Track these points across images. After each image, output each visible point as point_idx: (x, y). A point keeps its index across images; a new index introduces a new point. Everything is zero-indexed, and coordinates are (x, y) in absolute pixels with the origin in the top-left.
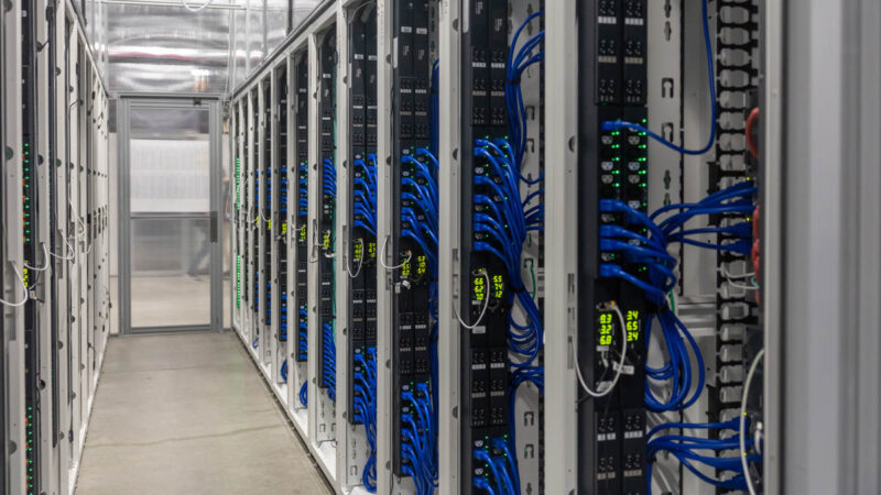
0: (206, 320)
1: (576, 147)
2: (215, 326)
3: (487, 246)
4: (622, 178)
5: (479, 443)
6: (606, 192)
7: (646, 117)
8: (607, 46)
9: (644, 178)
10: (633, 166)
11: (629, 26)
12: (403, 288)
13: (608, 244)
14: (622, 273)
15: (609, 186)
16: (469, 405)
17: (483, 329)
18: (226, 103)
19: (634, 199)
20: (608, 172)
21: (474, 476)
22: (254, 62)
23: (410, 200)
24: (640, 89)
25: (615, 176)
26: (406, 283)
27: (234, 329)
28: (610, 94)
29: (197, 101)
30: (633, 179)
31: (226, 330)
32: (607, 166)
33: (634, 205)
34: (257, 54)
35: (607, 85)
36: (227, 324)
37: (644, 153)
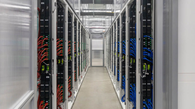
0: (102, 65)
1: (140, 40)
2: (103, 66)
3: (132, 55)
4: (147, 44)
5: (131, 84)
6: (144, 46)
7: (151, 35)
8: (144, 24)
9: (150, 44)
10: (149, 42)
11: (148, 21)
12: (123, 61)
13: (144, 54)
14: (146, 59)
15: (145, 45)
16: (129, 78)
17: (131, 67)
18: (105, 34)
19: (149, 47)
20: (145, 43)
21: (130, 89)
22: (108, 28)
23: (124, 48)
24: (150, 30)
25: (146, 44)
26: (123, 60)
27: (106, 67)
28: (145, 31)
29: (101, 34)
30: (149, 44)
31: (105, 67)
32: (144, 42)
33: (149, 48)
34: (108, 27)
35: (144, 30)
36: (105, 66)
37: (151, 40)
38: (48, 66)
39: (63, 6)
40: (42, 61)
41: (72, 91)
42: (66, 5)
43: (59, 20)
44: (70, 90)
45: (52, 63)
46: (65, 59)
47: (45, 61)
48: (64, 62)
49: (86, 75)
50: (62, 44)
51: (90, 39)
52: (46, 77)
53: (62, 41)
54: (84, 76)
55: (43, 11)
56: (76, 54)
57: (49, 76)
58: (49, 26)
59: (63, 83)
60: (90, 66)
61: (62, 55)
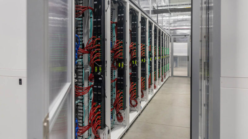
38: (100, 67)
39: (124, 4)
40: (94, 62)
41: (137, 100)
42: (127, 2)
43: (119, 19)
44: (136, 99)
45: (105, 64)
46: (126, 62)
47: (97, 62)
48: (125, 66)
49: (163, 86)
50: (122, 45)
51: (171, 43)
52: (99, 79)
53: (122, 42)
54: (159, 87)
55: (96, 11)
56: (146, 59)
57: (101, 77)
58: (101, 26)
59: (123, 88)
60: (170, 76)
61: (122, 58)
